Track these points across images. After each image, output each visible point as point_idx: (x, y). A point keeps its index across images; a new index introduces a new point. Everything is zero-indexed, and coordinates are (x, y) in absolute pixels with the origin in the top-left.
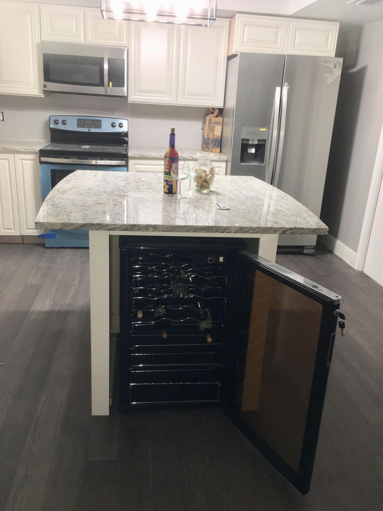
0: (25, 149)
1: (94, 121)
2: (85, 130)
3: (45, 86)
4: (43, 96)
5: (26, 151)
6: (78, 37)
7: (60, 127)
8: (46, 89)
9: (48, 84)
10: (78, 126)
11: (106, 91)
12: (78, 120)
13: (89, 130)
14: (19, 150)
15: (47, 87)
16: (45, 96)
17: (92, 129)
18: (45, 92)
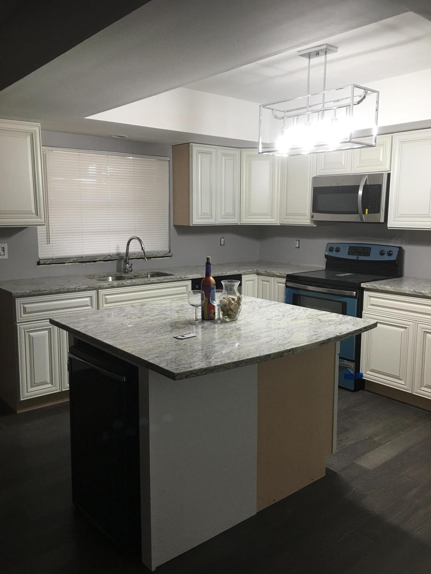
0: (280, 273)
1: (364, 248)
2: (354, 257)
3: (312, 217)
4: (315, 226)
5: (280, 275)
6: (345, 168)
7: (334, 254)
8: (314, 219)
9: (315, 214)
10: (348, 254)
11: (362, 219)
12: (350, 247)
13: (358, 258)
14: (276, 274)
15: (314, 217)
16: (317, 226)
17: (361, 256)
18: (315, 222)
